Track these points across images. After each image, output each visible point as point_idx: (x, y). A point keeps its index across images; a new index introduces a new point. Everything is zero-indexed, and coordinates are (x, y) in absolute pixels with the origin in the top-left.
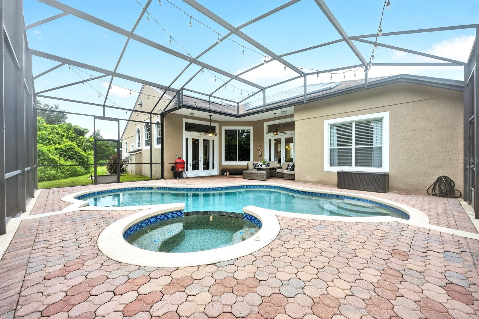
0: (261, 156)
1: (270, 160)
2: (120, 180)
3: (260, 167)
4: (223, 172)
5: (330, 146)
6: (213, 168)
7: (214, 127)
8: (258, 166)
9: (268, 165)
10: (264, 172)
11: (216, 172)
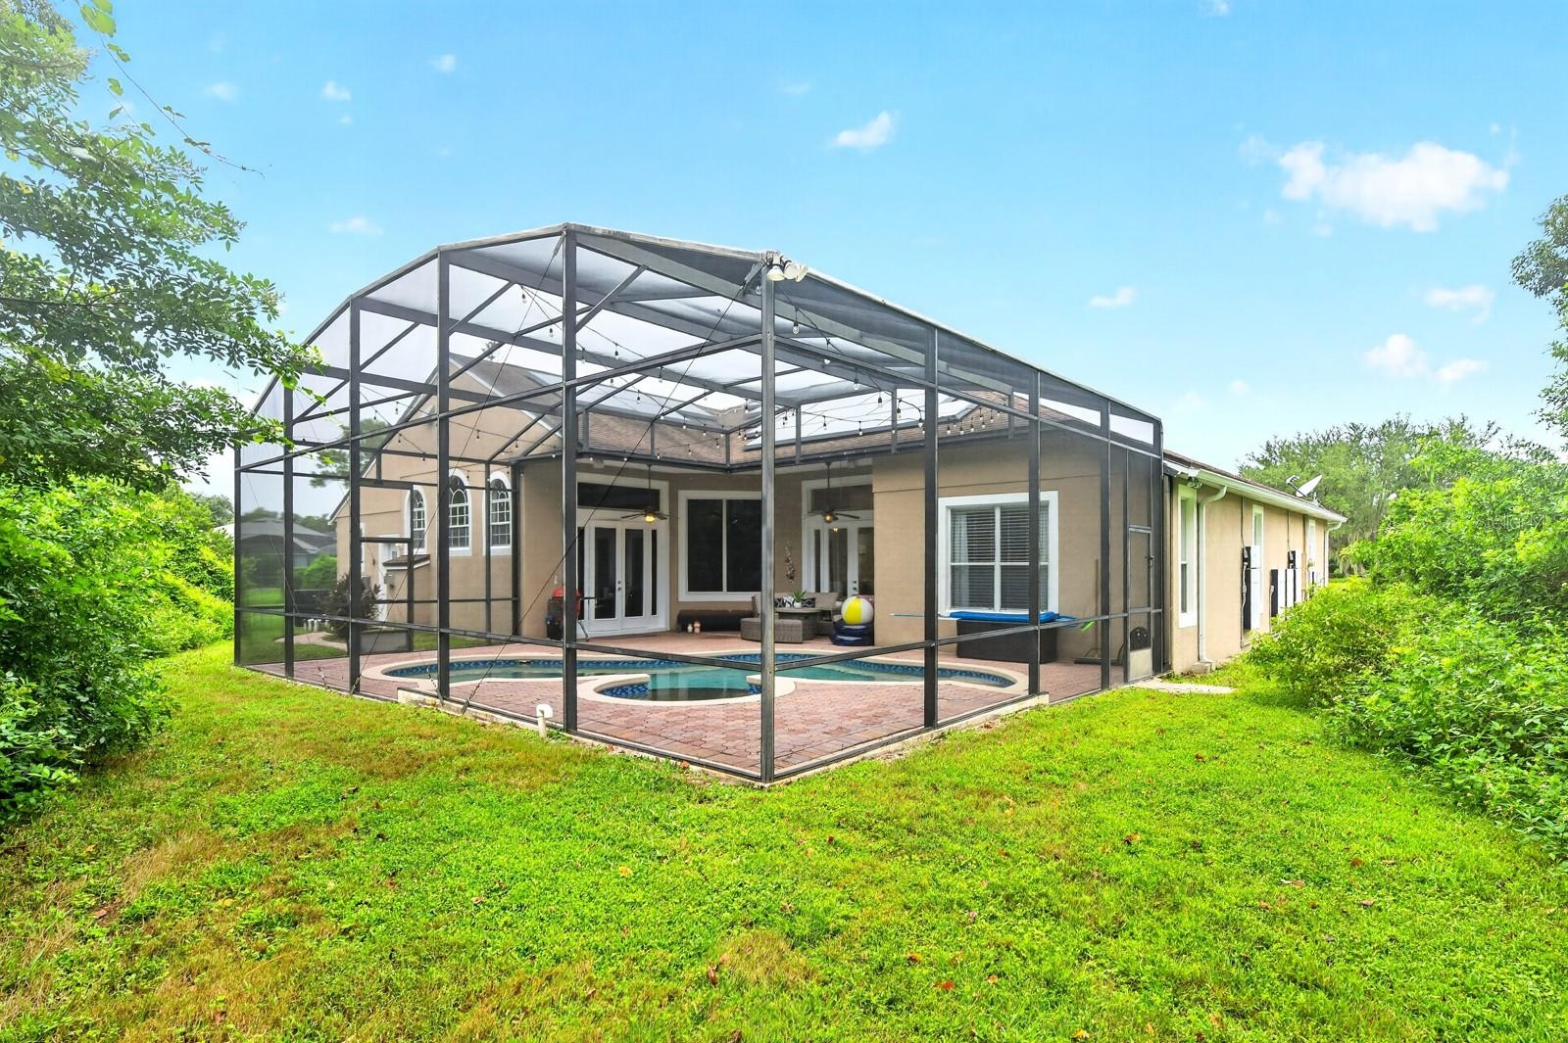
0: (792, 578)
1: (818, 589)
2: (416, 645)
3: (787, 609)
4: (683, 623)
5: (953, 560)
6: (654, 612)
7: (656, 493)
8: (784, 605)
9: (812, 602)
10: (799, 622)
11: (662, 622)
